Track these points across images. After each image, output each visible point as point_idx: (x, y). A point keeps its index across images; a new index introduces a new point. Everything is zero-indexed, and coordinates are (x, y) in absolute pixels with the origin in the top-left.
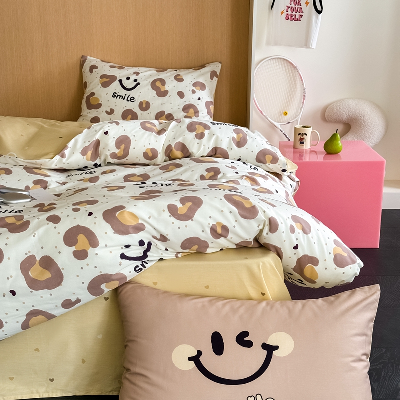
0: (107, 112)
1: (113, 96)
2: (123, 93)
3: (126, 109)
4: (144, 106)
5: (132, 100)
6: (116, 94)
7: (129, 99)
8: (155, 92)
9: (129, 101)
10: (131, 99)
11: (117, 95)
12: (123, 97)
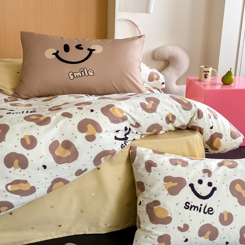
0: (179, 228)
1: (185, 207)
2: (197, 202)
3: (203, 223)
4: (226, 218)
5: (210, 211)
6: (189, 204)
7: (206, 211)
8: (237, 200)
9: (205, 213)
10: (208, 211)
11: (190, 206)
12: (197, 207)
